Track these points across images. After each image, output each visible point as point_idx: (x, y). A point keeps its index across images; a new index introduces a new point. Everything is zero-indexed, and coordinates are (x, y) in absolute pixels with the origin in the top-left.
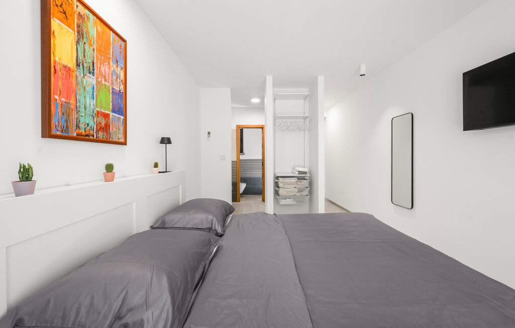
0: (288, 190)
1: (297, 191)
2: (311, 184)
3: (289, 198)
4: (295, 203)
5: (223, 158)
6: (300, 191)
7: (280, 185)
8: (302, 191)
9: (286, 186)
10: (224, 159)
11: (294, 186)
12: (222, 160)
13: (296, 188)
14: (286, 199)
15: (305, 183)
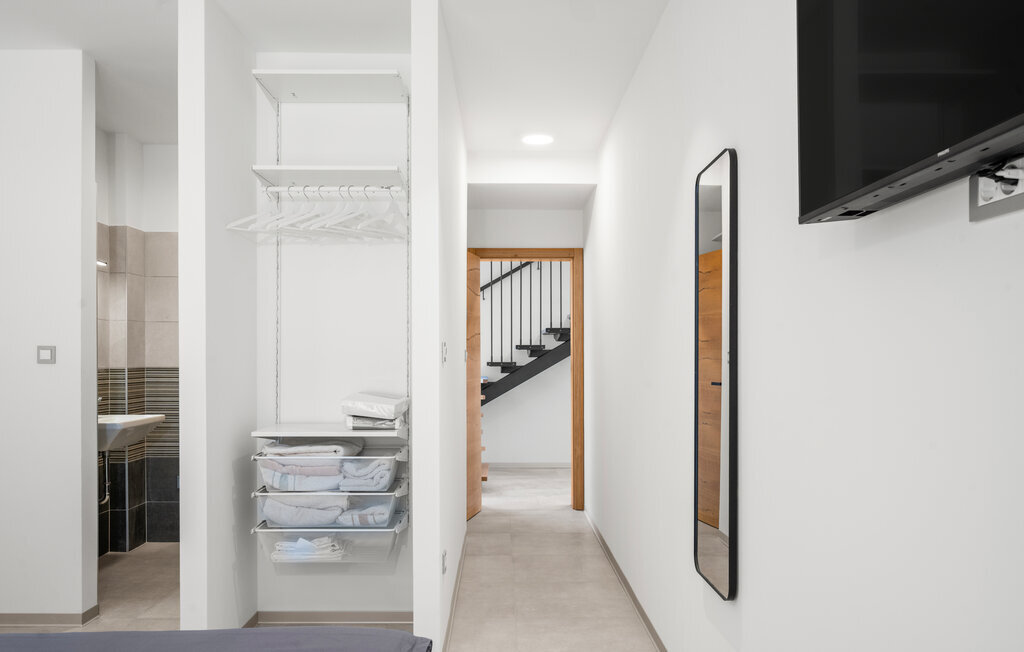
0: (302, 498)
1: (344, 503)
2: (400, 475)
3: (310, 537)
4: (336, 556)
5: (46, 355)
6: (357, 502)
7: (266, 476)
8: (364, 507)
9: (291, 482)
10: (53, 360)
11: (332, 482)
12: (40, 361)
13: (337, 489)
14: (294, 538)
15: (380, 467)
